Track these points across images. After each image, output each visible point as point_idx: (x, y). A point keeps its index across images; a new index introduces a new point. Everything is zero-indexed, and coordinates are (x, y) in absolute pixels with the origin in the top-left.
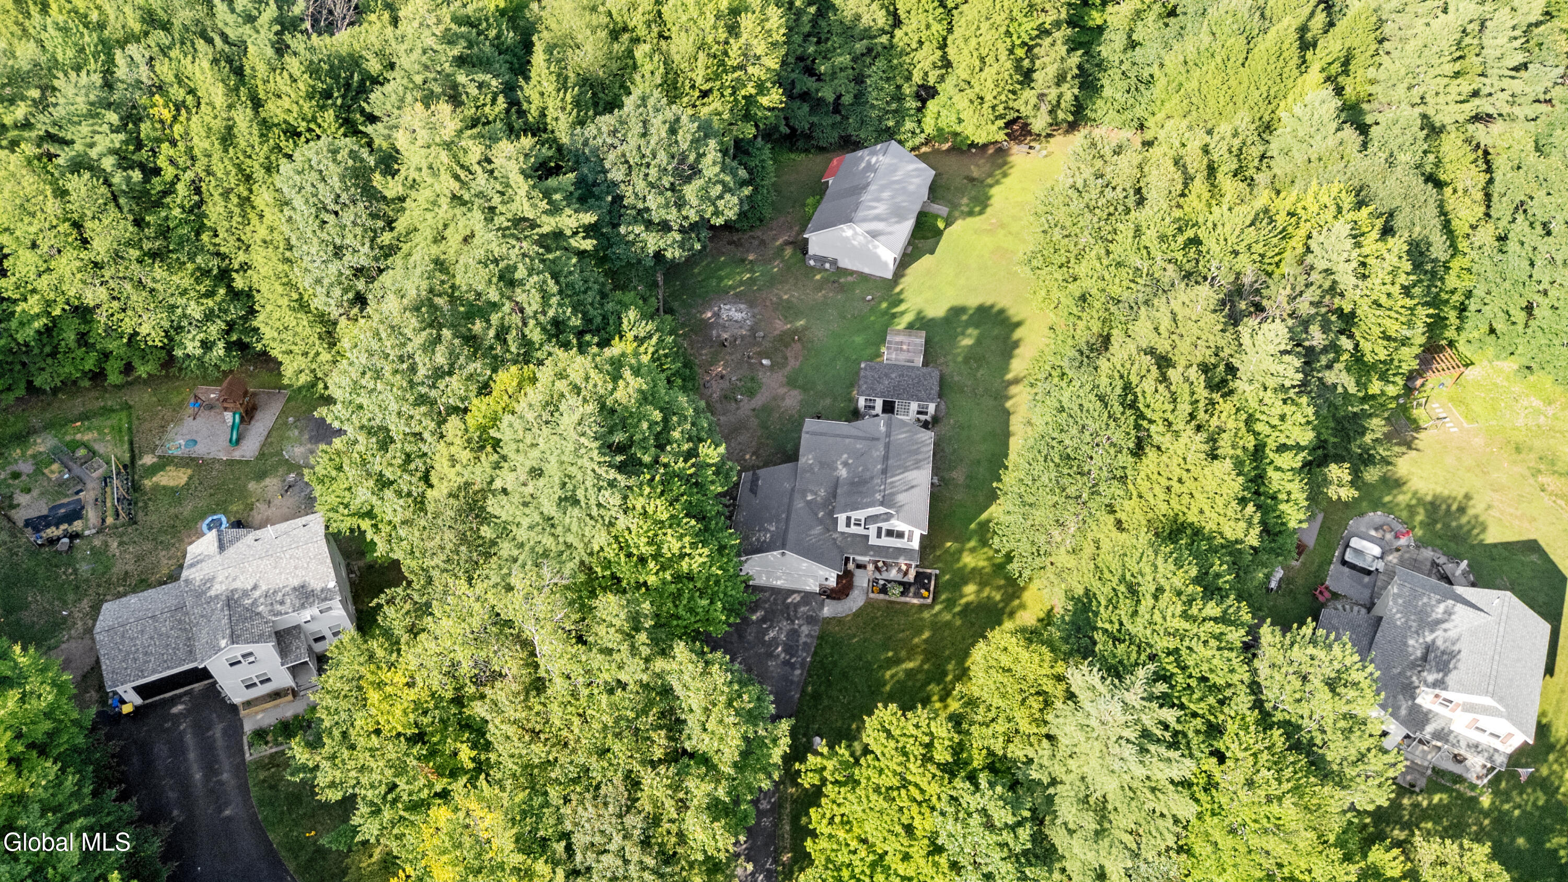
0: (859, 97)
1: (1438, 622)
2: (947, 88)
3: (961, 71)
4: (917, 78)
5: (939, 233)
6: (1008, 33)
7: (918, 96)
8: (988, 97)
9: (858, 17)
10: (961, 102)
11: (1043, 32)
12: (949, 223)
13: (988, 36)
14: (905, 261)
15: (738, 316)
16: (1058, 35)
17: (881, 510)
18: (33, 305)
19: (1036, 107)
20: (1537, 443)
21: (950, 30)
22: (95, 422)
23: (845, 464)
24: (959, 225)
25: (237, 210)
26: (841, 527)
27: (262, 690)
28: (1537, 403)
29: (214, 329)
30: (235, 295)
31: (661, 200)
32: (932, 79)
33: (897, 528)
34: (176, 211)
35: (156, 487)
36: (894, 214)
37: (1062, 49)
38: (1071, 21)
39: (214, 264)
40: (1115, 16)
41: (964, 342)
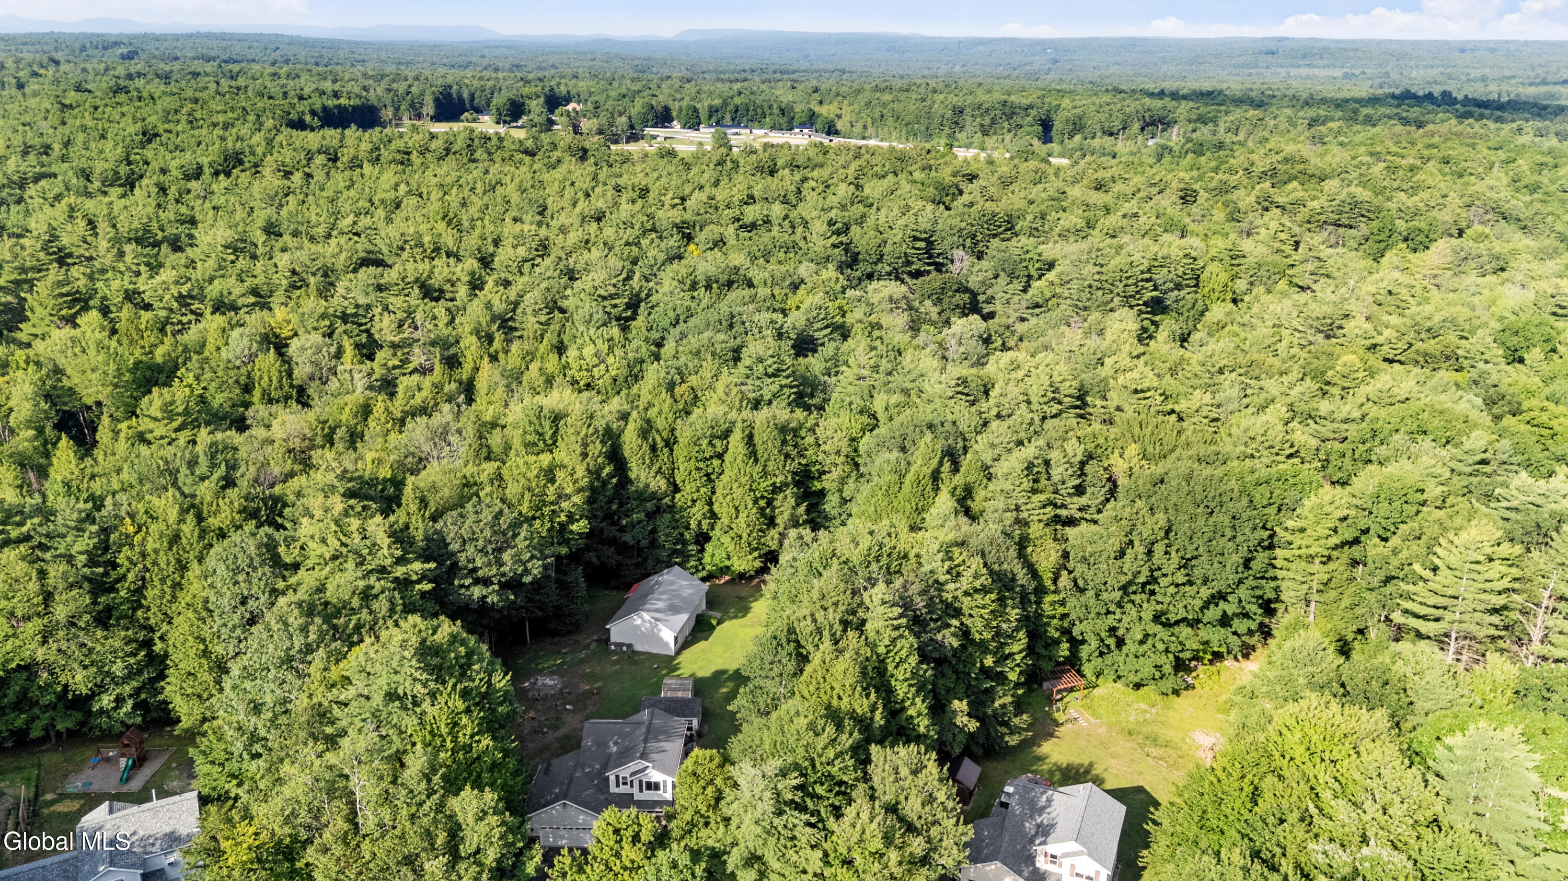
0: (654, 544)
2: (716, 533)
3: (725, 520)
4: (693, 524)
5: (713, 628)
6: (751, 490)
7: (697, 542)
8: (745, 536)
9: (647, 486)
10: (726, 539)
11: (776, 489)
12: (719, 623)
13: (738, 493)
14: (685, 644)
15: (551, 683)
16: (788, 492)
17: (641, 764)
19: (781, 544)
20: (1144, 730)
21: (713, 493)
22: (9, 776)
23: (616, 743)
24: (727, 625)
26: (613, 789)
29: (128, 688)
30: (152, 659)
32: (705, 527)
33: (653, 780)
34: (123, 593)
35: (52, 814)
36: (674, 609)
37: (792, 501)
38: (797, 484)
39: (141, 635)
40: (828, 483)
41: (724, 690)
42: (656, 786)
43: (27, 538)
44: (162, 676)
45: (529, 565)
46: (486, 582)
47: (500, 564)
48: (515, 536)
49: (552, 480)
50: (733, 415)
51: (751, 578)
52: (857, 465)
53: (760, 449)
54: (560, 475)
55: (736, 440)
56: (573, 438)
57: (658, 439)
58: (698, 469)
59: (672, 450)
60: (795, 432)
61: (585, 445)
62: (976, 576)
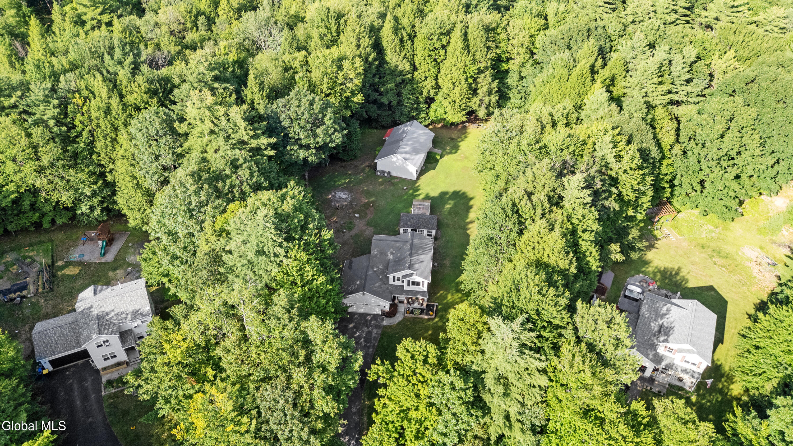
0: (400, 103)
1: (665, 314)
2: (439, 98)
3: (445, 90)
4: (425, 93)
5: (437, 161)
6: (464, 72)
7: (426, 102)
8: (458, 101)
9: (397, 66)
10: (445, 103)
11: (480, 71)
12: (442, 157)
13: (456, 73)
14: (422, 172)
15: (344, 196)
16: (487, 73)
17: (409, 272)
18: (11, 187)
19: (479, 105)
20: (712, 244)
21: (439, 72)
22: (36, 248)
23: (392, 253)
24: (446, 158)
25: (110, 144)
26: (391, 282)
27: (112, 362)
28: (711, 227)
29: (96, 201)
30: (107, 184)
31: (306, 134)
32: (432, 94)
33: (416, 280)
34: (82, 145)
35: (64, 275)
36: (416, 151)
37: (490, 79)
38: (493, 67)
39: (98, 169)
40: (513, 66)
41: (448, 206)
42: (418, 284)
43: (15, 106)
44: (114, 193)
45: (334, 137)
46: (308, 147)
47: (315, 136)
48: (324, 116)
49: (340, 68)
50: (453, 18)
51: (458, 124)
52: (533, 54)
53: (471, 43)
54: (346, 64)
55: (456, 36)
56: (351, 34)
57: (405, 34)
58: (429, 56)
59: (413, 42)
60: (494, 29)
61: (359, 39)
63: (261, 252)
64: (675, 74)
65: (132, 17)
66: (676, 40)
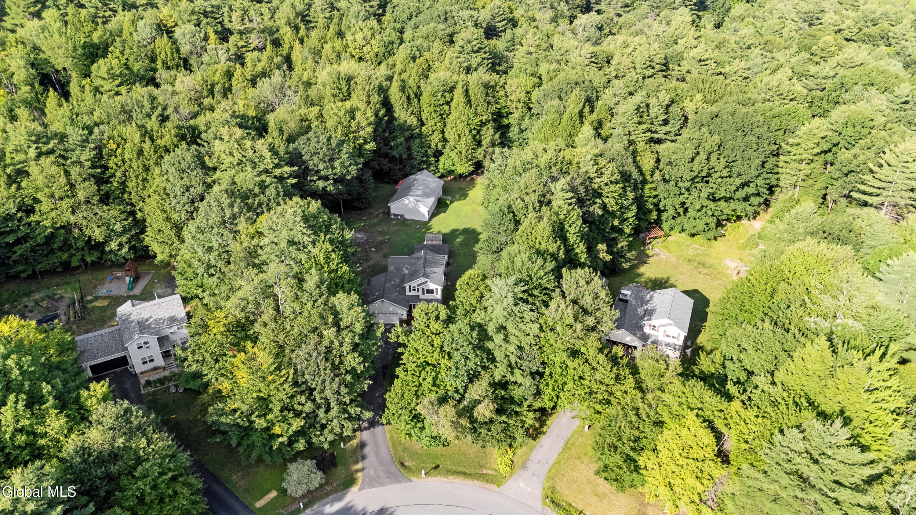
0: (410, 157)
1: (649, 301)
2: (446, 151)
3: (452, 143)
4: (433, 146)
5: (448, 206)
6: (468, 124)
7: (435, 156)
8: (464, 152)
9: (406, 122)
10: (453, 154)
11: (483, 124)
12: (452, 202)
13: (460, 126)
14: (433, 214)
15: (360, 236)
16: (489, 125)
17: (423, 280)
19: (485, 157)
20: (697, 259)
21: (445, 126)
22: (63, 287)
23: (407, 269)
24: (455, 203)
25: (140, 183)
26: (408, 293)
27: (150, 366)
28: (696, 246)
29: (124, 239)
30: (136, 222)
32: (440, 147)
33: (431, 288)
34: (115, 184)
35: (94, 307)
36: (426, 195)
37: (492, 131)
38: (494, 120)
39: (128, 208)
40: (513, 120)
41: (459, 240)
42: (432, 292)
43: (52, 152)
44: (143, 231)
45: (350, 169)
46: (326, 178)
47: (333, 168)
48: (340, 151)
49: (353, 118)
50: (455, 78)
51: (466, 176)
52: (530, 109)
53: (473, 99)
54: (358, 115)
55: (459, 93)
56: (361, 92)
57: (411, 93)
58: (435, 111)
59: (419, 100)
60: (493, 87)
61: (369, 96)
62: (612, 174)
63: (291, 243)
64: (653, 115)
65: (149, 88)
66: (653, 89)
